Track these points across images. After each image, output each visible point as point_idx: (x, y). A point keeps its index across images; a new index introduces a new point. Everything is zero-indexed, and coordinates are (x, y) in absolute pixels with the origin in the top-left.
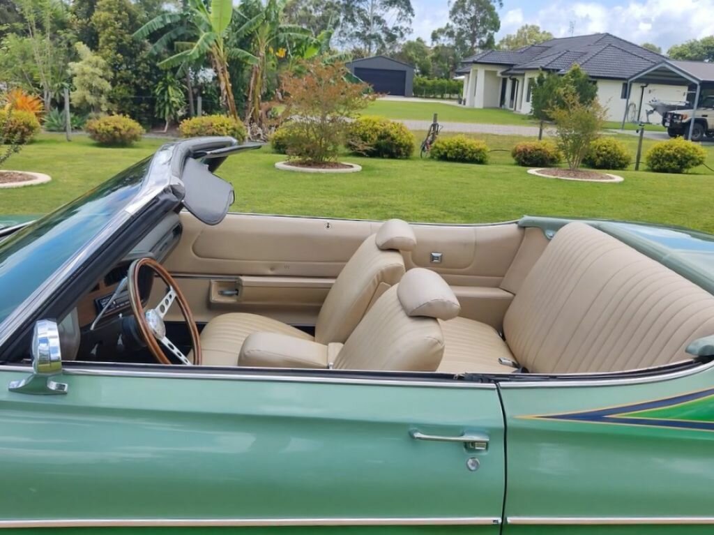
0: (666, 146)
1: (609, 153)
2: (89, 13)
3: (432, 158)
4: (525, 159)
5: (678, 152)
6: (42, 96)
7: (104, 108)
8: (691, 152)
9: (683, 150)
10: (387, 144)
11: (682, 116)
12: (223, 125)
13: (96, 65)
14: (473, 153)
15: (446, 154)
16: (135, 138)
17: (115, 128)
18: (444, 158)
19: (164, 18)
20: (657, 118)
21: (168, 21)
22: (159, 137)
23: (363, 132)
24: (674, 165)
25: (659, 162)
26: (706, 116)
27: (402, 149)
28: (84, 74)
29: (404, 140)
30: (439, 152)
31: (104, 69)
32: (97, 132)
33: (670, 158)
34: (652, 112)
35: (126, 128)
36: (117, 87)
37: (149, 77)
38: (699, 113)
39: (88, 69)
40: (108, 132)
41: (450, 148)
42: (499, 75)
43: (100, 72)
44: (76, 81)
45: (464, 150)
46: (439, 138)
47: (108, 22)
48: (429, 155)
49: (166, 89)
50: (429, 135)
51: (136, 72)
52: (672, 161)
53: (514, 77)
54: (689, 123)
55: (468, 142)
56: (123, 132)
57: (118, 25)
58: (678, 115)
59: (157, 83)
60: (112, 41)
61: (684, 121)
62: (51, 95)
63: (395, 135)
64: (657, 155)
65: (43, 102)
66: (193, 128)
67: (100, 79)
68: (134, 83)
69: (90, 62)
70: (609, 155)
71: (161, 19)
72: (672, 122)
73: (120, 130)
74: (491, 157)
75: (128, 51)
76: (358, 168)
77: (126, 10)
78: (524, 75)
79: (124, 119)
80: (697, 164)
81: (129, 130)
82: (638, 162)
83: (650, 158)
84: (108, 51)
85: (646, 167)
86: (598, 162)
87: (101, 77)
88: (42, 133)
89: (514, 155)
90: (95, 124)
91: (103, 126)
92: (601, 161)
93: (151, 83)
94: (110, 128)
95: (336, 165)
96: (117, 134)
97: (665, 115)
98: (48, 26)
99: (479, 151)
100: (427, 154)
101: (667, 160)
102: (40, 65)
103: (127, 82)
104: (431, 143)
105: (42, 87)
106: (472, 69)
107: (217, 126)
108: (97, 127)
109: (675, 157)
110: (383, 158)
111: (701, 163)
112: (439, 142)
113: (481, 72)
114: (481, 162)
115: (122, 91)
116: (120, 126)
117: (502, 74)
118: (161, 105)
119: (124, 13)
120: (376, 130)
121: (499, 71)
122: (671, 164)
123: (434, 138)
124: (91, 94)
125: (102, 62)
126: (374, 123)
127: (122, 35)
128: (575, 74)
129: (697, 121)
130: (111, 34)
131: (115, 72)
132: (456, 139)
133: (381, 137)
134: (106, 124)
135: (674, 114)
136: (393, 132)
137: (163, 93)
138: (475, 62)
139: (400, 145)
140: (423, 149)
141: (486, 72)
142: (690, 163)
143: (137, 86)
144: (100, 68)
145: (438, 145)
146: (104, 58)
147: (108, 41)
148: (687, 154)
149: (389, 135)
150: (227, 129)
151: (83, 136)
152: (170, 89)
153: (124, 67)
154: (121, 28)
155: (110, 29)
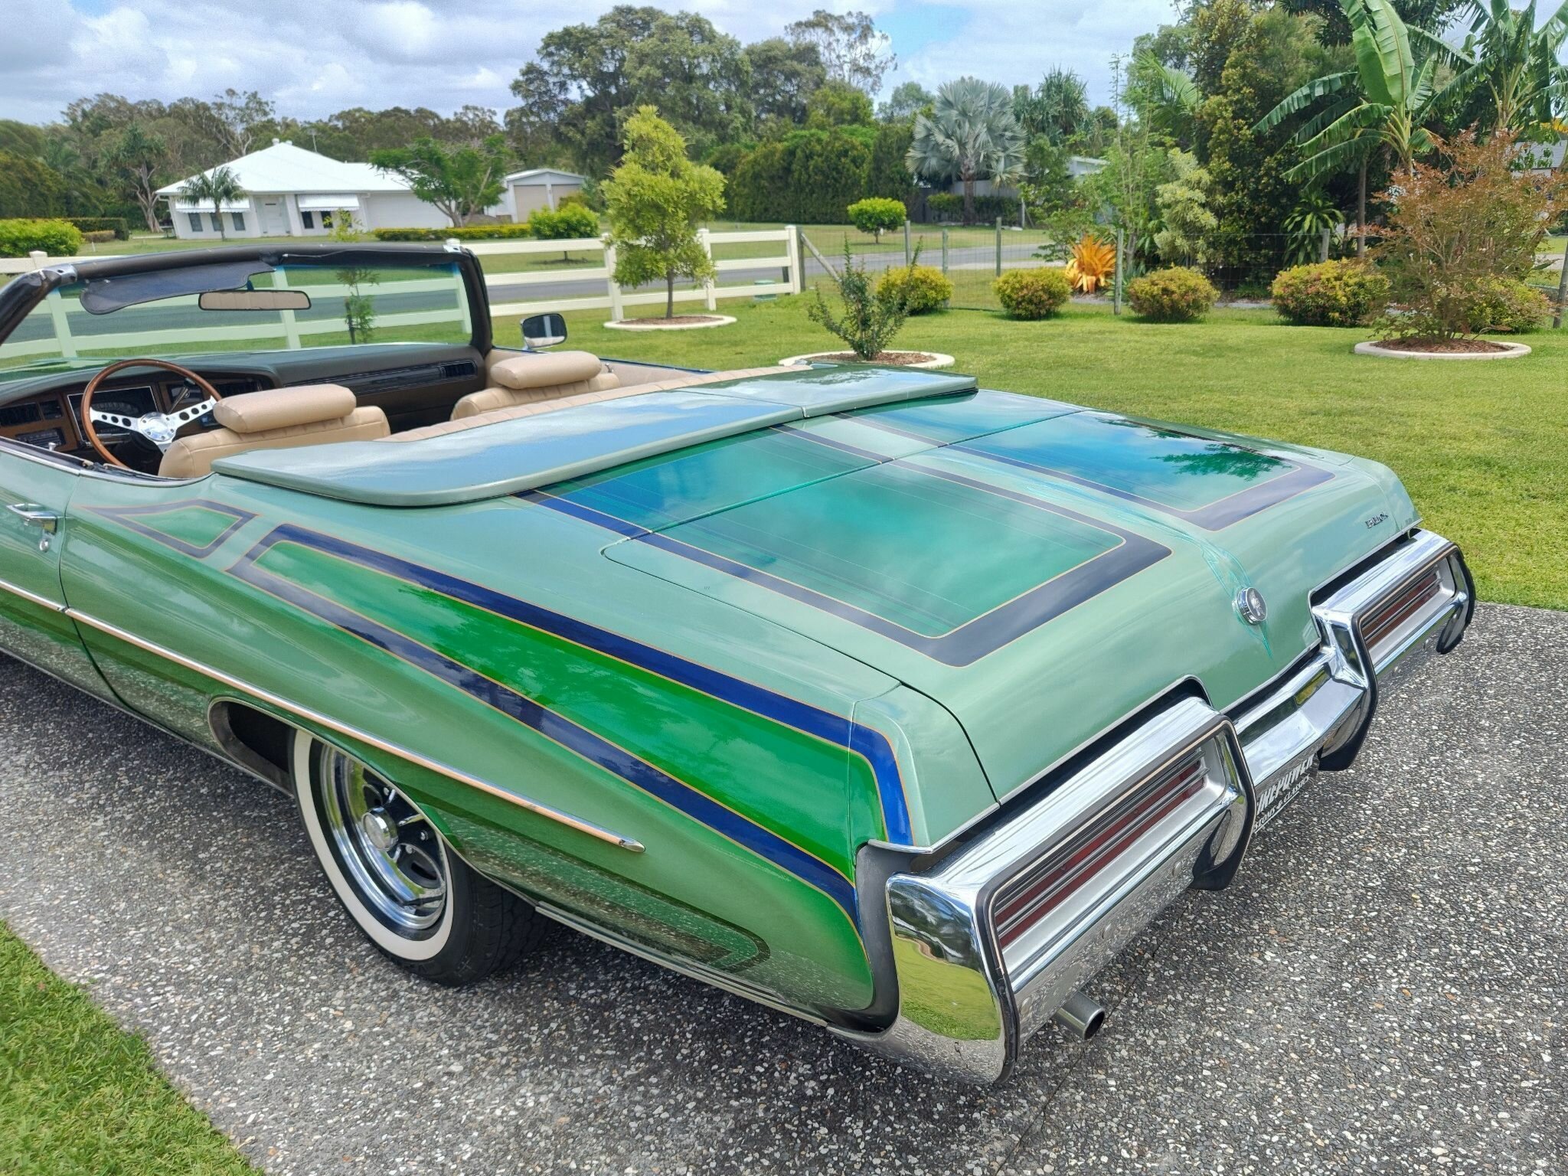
13: (1196, 185)
16: (1196, 305)
17: (1165, 291)
28: (1177, 203)
31: (1208, 192)
35: (1184, 288)
36: (1222, 221)
37: (1273, 199)
39: (1184, 193)
40: (1153, 297)
43: (1199, 196)
44: (1165, 214)
51: (1255, 193)
56: (1175, 297)
57: (1231, 112)
60: (1222, 143)
62: (1135, 241)
66: (1288, 288)
67: (1197, 210)
68: (1253, 212)
69: (1188, 182)
71: (1307, 92)
73: (1172, 293)
76: (1517, 352)
81: (1187, 293)
84: (1215, 159)
87: (1203, 205)
90: (1138, 284)
93: (1276, 209)
94: (1156, 290)
96: (1166, 299)
103: (1241, 209)
107: (1328, 280)
115: (1232, 227)
116: (1173, 287)
124: (1185, 235)
125: (1207, 178)
127: (1239, 130)
130: (1222, 131)
131: (1224, 195)
134: (1154, 283)
137: (1297, 226)
143: (1257, 218)
144: (1203, 191)
146: (1210, 173)
147: (1217, 144)
152: (1310, 217)
153: (1238, 185)
154: (1237, 118)
155: (1219, 123)
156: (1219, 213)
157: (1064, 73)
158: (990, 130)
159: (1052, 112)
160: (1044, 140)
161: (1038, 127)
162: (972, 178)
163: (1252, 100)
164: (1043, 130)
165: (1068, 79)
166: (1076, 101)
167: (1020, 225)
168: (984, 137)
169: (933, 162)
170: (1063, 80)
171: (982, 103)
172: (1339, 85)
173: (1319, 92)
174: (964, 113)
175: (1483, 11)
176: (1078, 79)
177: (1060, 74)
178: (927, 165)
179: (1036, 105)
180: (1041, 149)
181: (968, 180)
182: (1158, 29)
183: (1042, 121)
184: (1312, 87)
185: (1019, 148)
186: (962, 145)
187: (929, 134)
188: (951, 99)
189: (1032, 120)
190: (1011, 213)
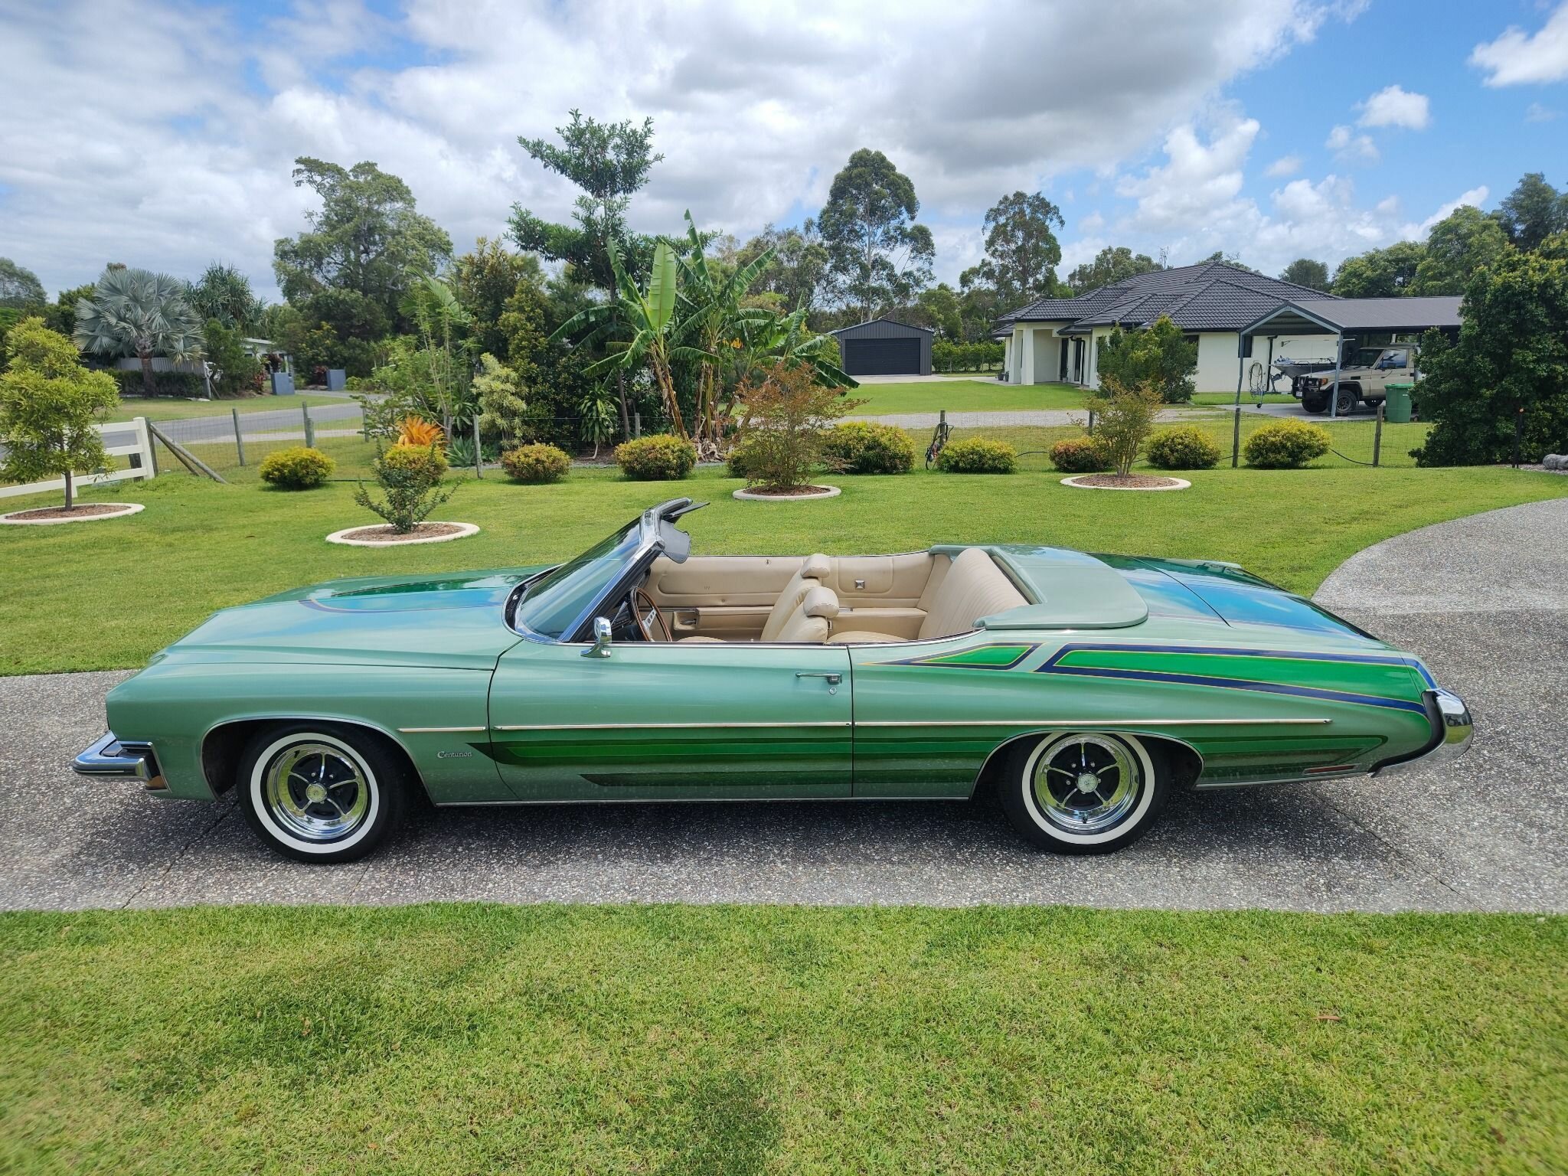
0: (1270, 432)
1: (1186, 446)
2: (495, 315)
3: (941, 469)
4: (1069, 463)
5: (1288, 439)
6: (441, 422)
7: (518, 433)
8: (1307, 438)
9: (1295, 435)
10: (878, 455)
11: (1320, 381)
12: (667, 447)
13: (506, 380)
14: (994, 460)
15: (957, 463)
16: (561, 470)
17: (538, 460)
18: (955, 469)
19: (587, 314)
20: (1285, 384)
21: (592, 319)
22: (587, 465)
23: (844, 441)
24: (1283, 457)
25: (1262, 454)
26: (1359, 378)
27: (898, 461)
28: (492, 392)
29: (901, 449)
30: (948, 462)
31: (517, 385)
32: (515, 466)
33: (1277, 448)
34: (1279, 377)
35: (551, 459)
36: (533, 405)
37: (571, 389)
38: (1347, 375)
39: (498, 385)
40: (529, 465)
41: (963, 455)
42: (1055, 335)
43: (512, 389)
44: (482, 401)
45: (981, 456)
46: (950, 443)
47: (518, 325)
48: (936, 467)
49: (595, 404)
50: (935, 440)
51: (556, 385)
52: (1279, 453)
53: (1078, 336)
54: (1331, 389)
55: (987, 444)
56: (546, 465)
57: (530, 327)
58: (1314, 380)
59: (582, 397)
60: (523, 348)
61: (1324, 388)
62: (452, 420)
63: (888, 443)
64: (1258, 445)
65: (442, 429)
66: (631, 453)
67: (511, 398)
68: (554, 399)
69: (499, 377)
70: (1187, 450)
71: (583, 317)
72: (1305, 390)
73: (543, 462)
74: (1018, 463)
75: (544, 358)
76: (835, 492)
77: (540, 306)
78: (1091, 333)
79: (548, 448)
80: (1317, 455)
81: (553, 462)
82: (1235, 457)
83: (1248, 449)
84: (520, 360)
85: (1246, 462)
86: (1172, 460)
87: (513, 394)
88: (450, 473)
89: (1052, 458)
90: (512, 457)
91: (522, 458)
92: (1177, 458)
93: (575, 399)
94: (531, 460)
95: (809, 489)
96: (540, 467)
97: (1296, 381)
98: (447, 333)
99: (1003, 456)
100: (932, 465)
101: (1273, 452)
102: (437, 384)
103: (545, 397)
104: (938, 449)
105: (441, 411)
106: (1015, 329)
107: (660, 448)
108: (516, 460)
109: (1284, 446)
110: (873, 474)
111: (1321, 451)
112: (947, 448)
113: (1028, 334)
114: (1006, 471)
115: (540, 410)
116: (543, 458)
117: (1060, 333)
118: (590, 425)
119: (538, 310)
120: (863, 439)
121: (1055, 329)
122: (1279, 457)
123: (941, 442)
124: (502, 416)
125: (514, 375)
126: (860, 429)
127: (536, 339)
128: (1161, 329)
129: (1343, 386)
131: (530, 387)
132: (971, 442)
133: (868, 448)
134: (526, 456)
135: (1308, 379)
136: (884, 440)
137: (590, 409)
138: (1018, 320)
139: (894, 456)
140: (929, 458)
141: (1035, 332)
142: (1305, 454)
143: (557, 403)
144: (512, 384)
145: (946, 452)
146: (516, 370)
147: (520, 348)
148: (1300, 441)
149: (880, 445)
150: (673, 452)
151: (496, 470)
152: (599, 402)
153: (540, 379)
154: (535, 330)
155: (521, 333)
156: (528, 400)
157: (226, 268)
158: (164, 314)
159: (220, 300)
160: (217, 324)
161: (209, 313)
162: (149, 356)
164: (214, 315)
165: (229, 273)
166: (243, 293)
167: (207, 397)
168: (159, 319)
169: (105, 341)
170: (225, 272)
171: (151, 290)
172: (607, 313)
174: (135, 299)
176: (240, 273)
177: (221, 268)
178: (98, 342)
179: (202, 294)
180: (217, 332)
181: (146, 357)
182: (298, 236)
183: (212, 308)
184: (583, 314)
185: (196, 331)
186: (139, 327)
187: (98, 316)
188: (119, 286)
189: (202, 307)
190: (196, 386)
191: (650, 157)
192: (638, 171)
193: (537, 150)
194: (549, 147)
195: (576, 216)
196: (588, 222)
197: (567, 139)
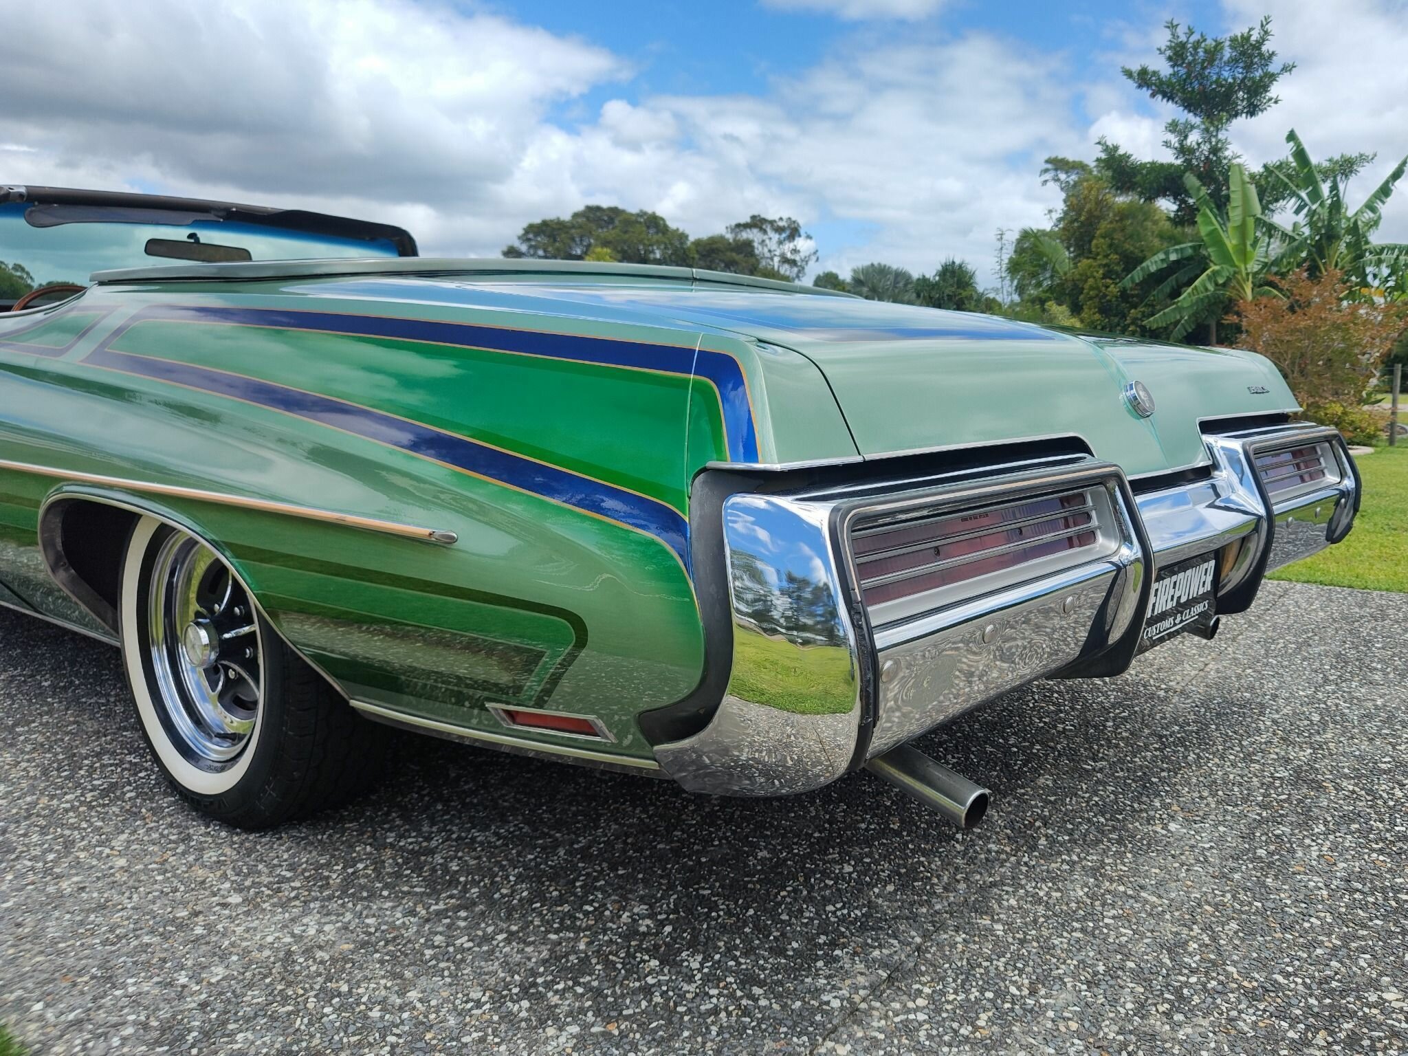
47: (1089, 271)
60: (1092, 297)
71: (1163, 257)
119: (1112, 255)
130: (1092, 288)
147: (1088, 298)
154: (1105, 277)
155: (1091, 281)
157: (958, 262)
159: (947, 292)
163: (1118, 264)
165: (960, 266)
166: (968, 283)
170: (956, 267)
171: (887, 283)
172: (1190, 251)
173: (1173, 257)
175: (1303, 200)
176: (969, 267)
177: (953, 263)
179: (934, 286)
183: (939, 299)
184: (1167, 253)
188: (862, 277)
189: (931, 298)
191: (1273, 68)
192: (1266, 88)
193: (1144, 78)
194: (1155, 73)
195: (1167, 144)
196: (1183, 150)
197: (1170, 59)
